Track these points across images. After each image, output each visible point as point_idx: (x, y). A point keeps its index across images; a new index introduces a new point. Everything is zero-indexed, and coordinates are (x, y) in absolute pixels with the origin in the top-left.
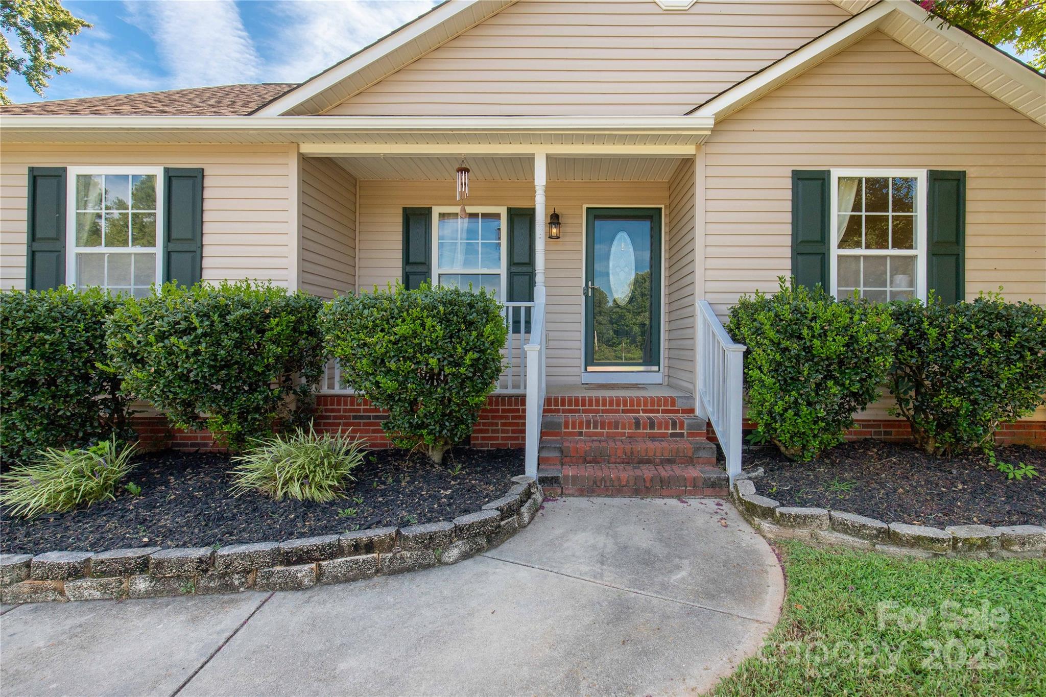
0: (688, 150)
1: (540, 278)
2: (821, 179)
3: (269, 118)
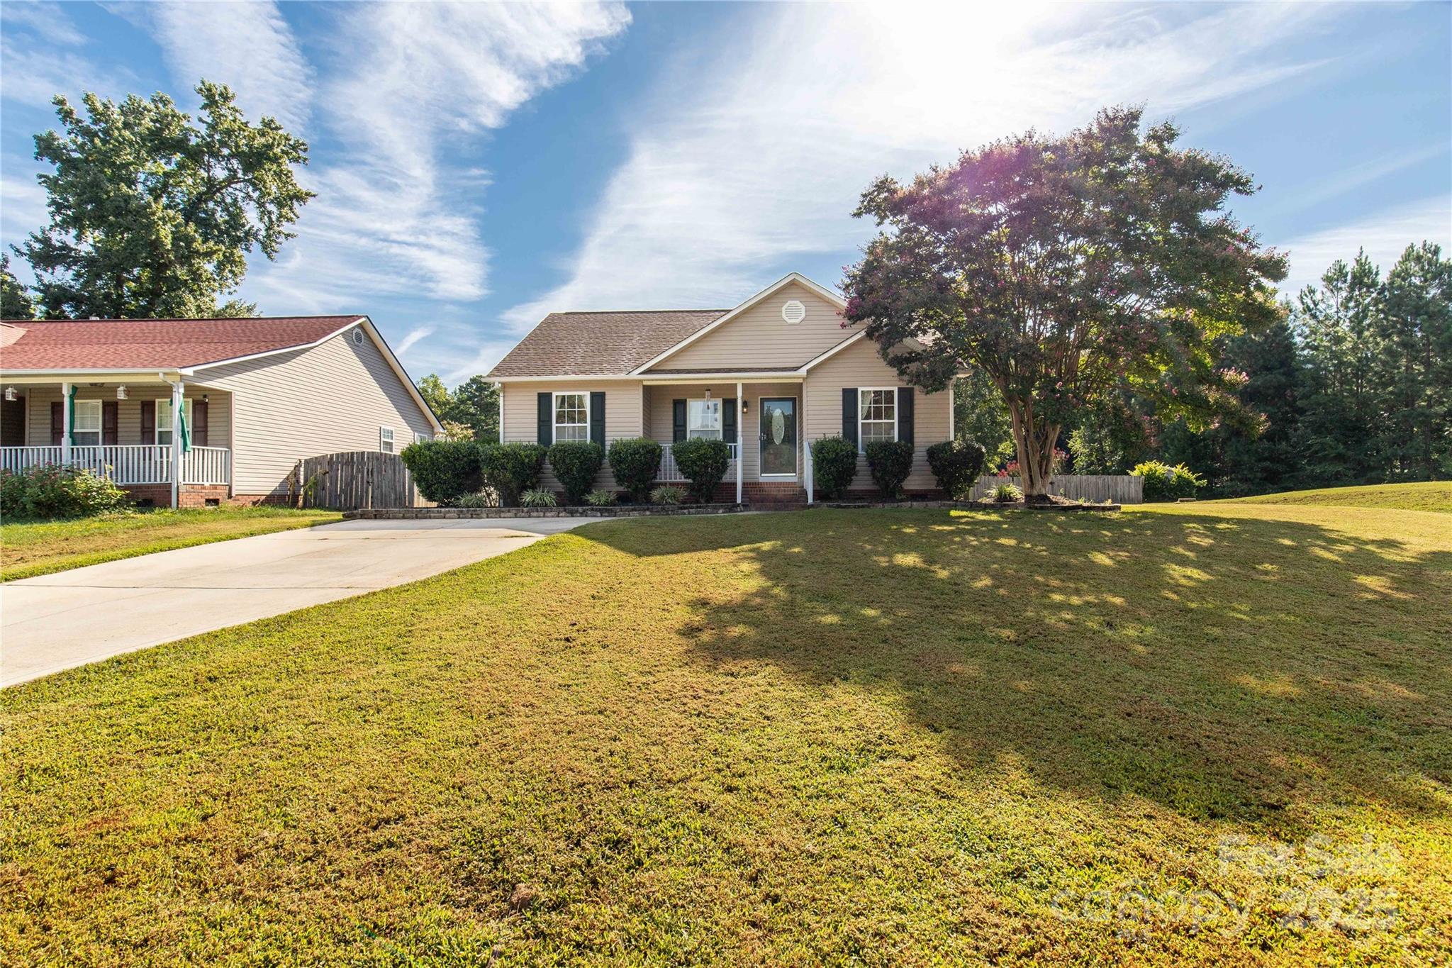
0: (801, 381)
1: (739, 434)
2: (854, 392)
3: (634, 375)
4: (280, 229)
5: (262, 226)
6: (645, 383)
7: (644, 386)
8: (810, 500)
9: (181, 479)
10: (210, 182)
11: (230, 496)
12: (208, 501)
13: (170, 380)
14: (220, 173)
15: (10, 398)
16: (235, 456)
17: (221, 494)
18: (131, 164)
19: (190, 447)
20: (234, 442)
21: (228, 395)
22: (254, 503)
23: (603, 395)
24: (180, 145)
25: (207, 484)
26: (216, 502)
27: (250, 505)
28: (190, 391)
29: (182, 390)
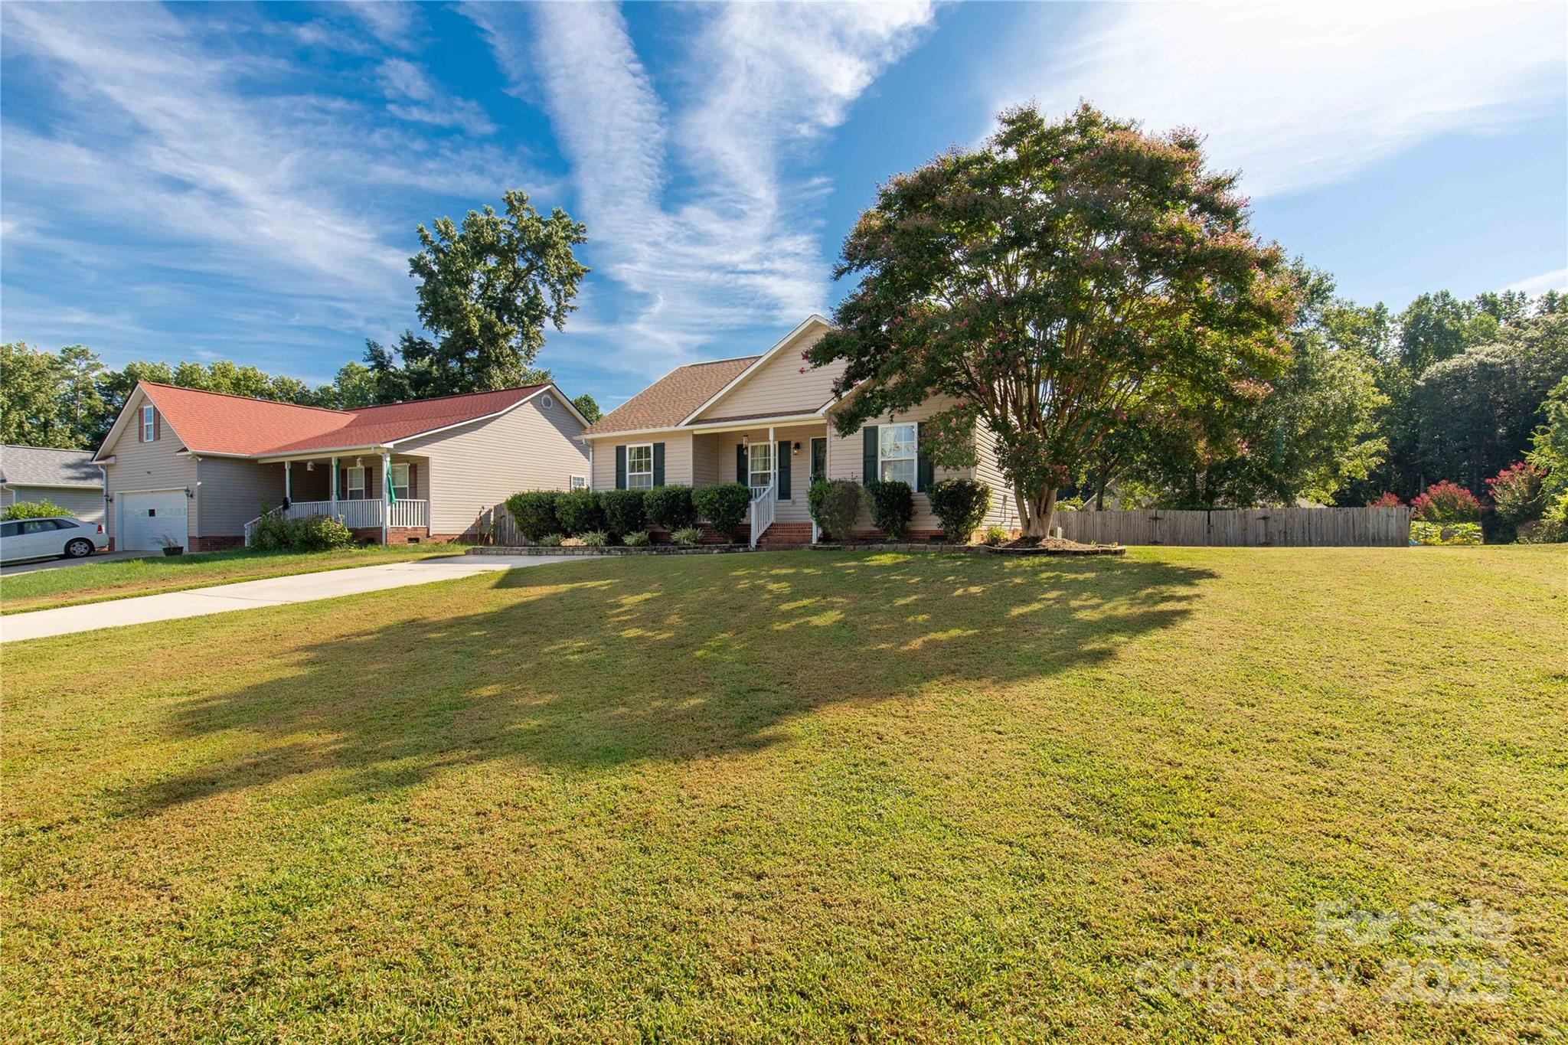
2: (874, 430)
3: (682, 427)
4: (567, 303)
5: (554, 304)
6: (696, 432)
7: (695, 436)
8: (814, 541)
9: (388, 524)
10: (517, 274)
11: (428, 536)
12: (411, 540)
13: (379, 452)
14: (522, 265)
15: (309, 469)
16: (432, 505)
17: (421, 534)
18: (462, 269)
19: (395, 500)
20: (432, 495)
21: (427, 459)
22: (449, 541)
23: (662, 445)
24: (491, 248)
25: (409, 527)
26: (417, 540)
27: (445, 543)
28: (396, 459)
29: (388, 459)
